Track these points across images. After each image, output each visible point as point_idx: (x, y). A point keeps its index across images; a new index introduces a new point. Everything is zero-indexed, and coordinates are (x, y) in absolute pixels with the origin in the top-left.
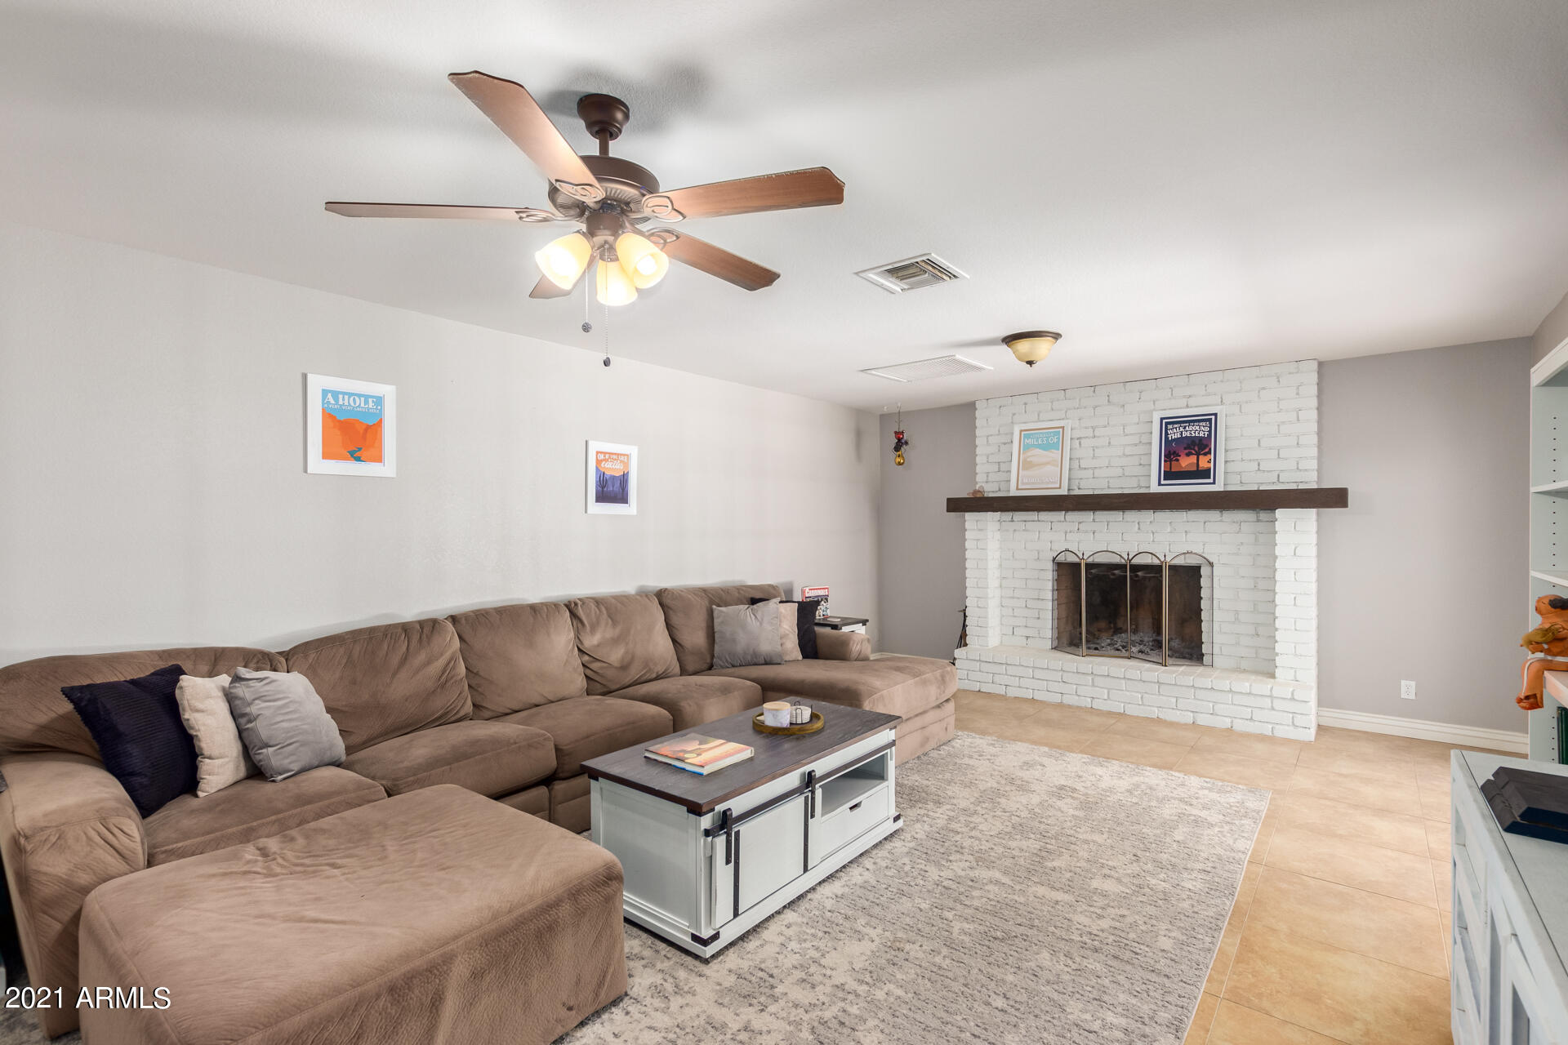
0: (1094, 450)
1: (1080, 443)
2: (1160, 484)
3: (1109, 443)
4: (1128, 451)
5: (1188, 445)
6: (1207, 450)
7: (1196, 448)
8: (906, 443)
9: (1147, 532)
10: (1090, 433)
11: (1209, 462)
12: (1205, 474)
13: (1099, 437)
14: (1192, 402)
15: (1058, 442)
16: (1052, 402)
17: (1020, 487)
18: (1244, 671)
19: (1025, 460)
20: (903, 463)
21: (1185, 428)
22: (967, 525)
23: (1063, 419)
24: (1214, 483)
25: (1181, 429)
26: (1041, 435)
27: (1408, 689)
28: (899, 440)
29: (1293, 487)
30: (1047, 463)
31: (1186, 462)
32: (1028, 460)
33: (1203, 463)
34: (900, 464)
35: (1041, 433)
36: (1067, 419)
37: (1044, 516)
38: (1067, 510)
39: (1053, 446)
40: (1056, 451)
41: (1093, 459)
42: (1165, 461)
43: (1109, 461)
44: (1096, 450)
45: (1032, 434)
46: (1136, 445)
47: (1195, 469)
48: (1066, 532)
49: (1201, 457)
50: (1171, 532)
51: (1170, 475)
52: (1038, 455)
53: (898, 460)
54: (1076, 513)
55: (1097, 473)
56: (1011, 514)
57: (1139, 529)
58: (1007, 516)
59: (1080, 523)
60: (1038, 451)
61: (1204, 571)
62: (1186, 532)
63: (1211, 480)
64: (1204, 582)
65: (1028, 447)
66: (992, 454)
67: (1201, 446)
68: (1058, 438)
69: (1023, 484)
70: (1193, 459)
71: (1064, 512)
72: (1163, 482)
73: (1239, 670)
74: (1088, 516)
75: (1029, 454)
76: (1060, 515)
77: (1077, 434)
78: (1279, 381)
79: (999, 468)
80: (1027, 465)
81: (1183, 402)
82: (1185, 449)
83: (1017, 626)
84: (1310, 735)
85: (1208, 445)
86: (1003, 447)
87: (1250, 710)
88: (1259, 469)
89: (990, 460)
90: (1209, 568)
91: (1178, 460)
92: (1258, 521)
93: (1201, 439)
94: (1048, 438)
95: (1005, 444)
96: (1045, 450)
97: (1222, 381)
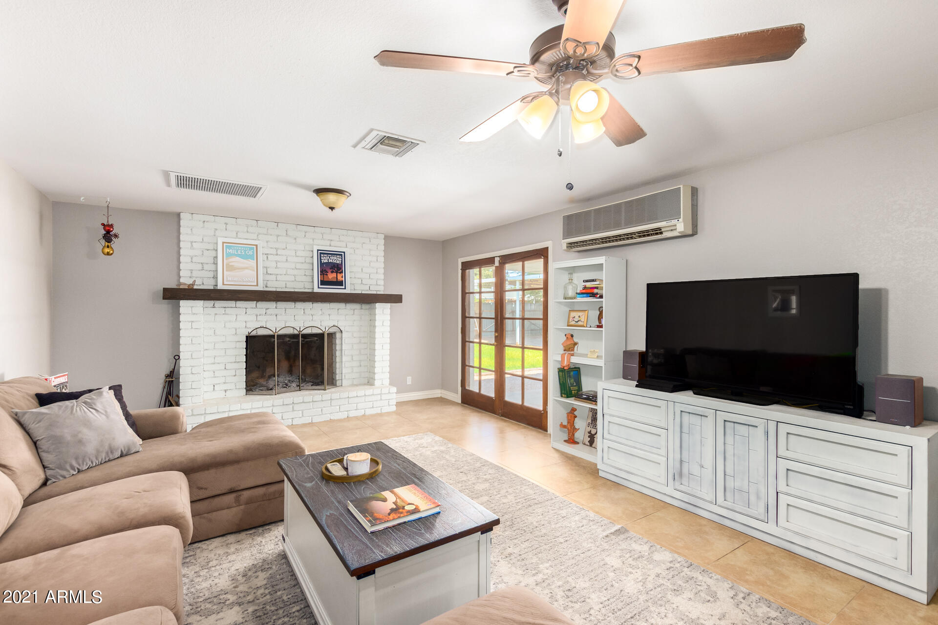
0: (276, 263)
1: (267, 257)
2: (319, 288)
3: (287, 260)
4: (298, 266)
5: (332, 267)
6: (341, 271)
7: (336, 269)
8: (116, 236)
9: (309, 315)
10: (274, 252)
11: (342, 277)
12: (340, 283)
13: (280, 255)
14: (333, 243)
15: (253, 254)
16: (247, 227)
17: (225, 283)
18: (357, 385)
19: (227, 265)
20: (112, 254)
21: (330, 257)
22: (182, 310)
23: (255, 240)
24: (345, 289)
25: (328, 258)
26: (240, 248)
27: (409, 380)
28: (108, 232)
29: (375, 293)
30: (247, 268)
31: (331, 276)
32: (230, 264)
33: (340, 278)
34: (108, 254)
35: (237, 246)
36: (259, 240)
37: (240, 304)
38: (258, 300)
39: (251, 257)
40: (253, 261)
41: (276, 268)
42: (321, 274)
43: (287, 271)
44: (278, 263)
45: (232, 246)
46: (302, 263)
47: (336, 280)
48: (257, 316)
49: (338, 274)
50: (321, 315)
51: (323, 283)
52: (237, 261)
53: (107, 250)
54: (264, 303)
55: (279, 278)
56: (212, 302)
57: (304, 313)
58: (210, 303)
59: (267, 309)
60: (238, 259)
61: (338, 335)
62: (329, 314)
63: (344, 287)
64: (338, 341)
65: (229, 255)
66: (196, 256)
67: (338, 268)
68: (253, 252)
69: (227, 281)
70: (334, 275)
71: (255, 302)
72: (320, 286)
73: (353, 385)
74: (272, 305)
75: (231, 260)
76: (252, 304)
77: (267, 251)
78: (370, 241)
79: (203, 267)
80: (231, 268)
81: (328, 243)
82: (331, 269)
83: (217, 384)
84: (394, 408)
85: (341, 268)
86: (206, 253)
87: (372, 403)
88: (362, 283)
89: (194, 260)
90: (340, 334)
91: (327, 275)
92: (362, 309)
93: (338, 264)
94: (245, 251)
95: (208, 250)
96: (244, 259)
97: (346, 235)
